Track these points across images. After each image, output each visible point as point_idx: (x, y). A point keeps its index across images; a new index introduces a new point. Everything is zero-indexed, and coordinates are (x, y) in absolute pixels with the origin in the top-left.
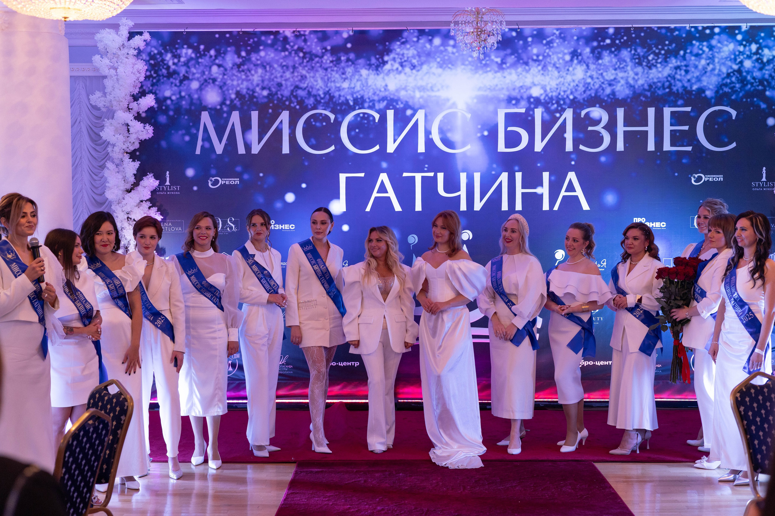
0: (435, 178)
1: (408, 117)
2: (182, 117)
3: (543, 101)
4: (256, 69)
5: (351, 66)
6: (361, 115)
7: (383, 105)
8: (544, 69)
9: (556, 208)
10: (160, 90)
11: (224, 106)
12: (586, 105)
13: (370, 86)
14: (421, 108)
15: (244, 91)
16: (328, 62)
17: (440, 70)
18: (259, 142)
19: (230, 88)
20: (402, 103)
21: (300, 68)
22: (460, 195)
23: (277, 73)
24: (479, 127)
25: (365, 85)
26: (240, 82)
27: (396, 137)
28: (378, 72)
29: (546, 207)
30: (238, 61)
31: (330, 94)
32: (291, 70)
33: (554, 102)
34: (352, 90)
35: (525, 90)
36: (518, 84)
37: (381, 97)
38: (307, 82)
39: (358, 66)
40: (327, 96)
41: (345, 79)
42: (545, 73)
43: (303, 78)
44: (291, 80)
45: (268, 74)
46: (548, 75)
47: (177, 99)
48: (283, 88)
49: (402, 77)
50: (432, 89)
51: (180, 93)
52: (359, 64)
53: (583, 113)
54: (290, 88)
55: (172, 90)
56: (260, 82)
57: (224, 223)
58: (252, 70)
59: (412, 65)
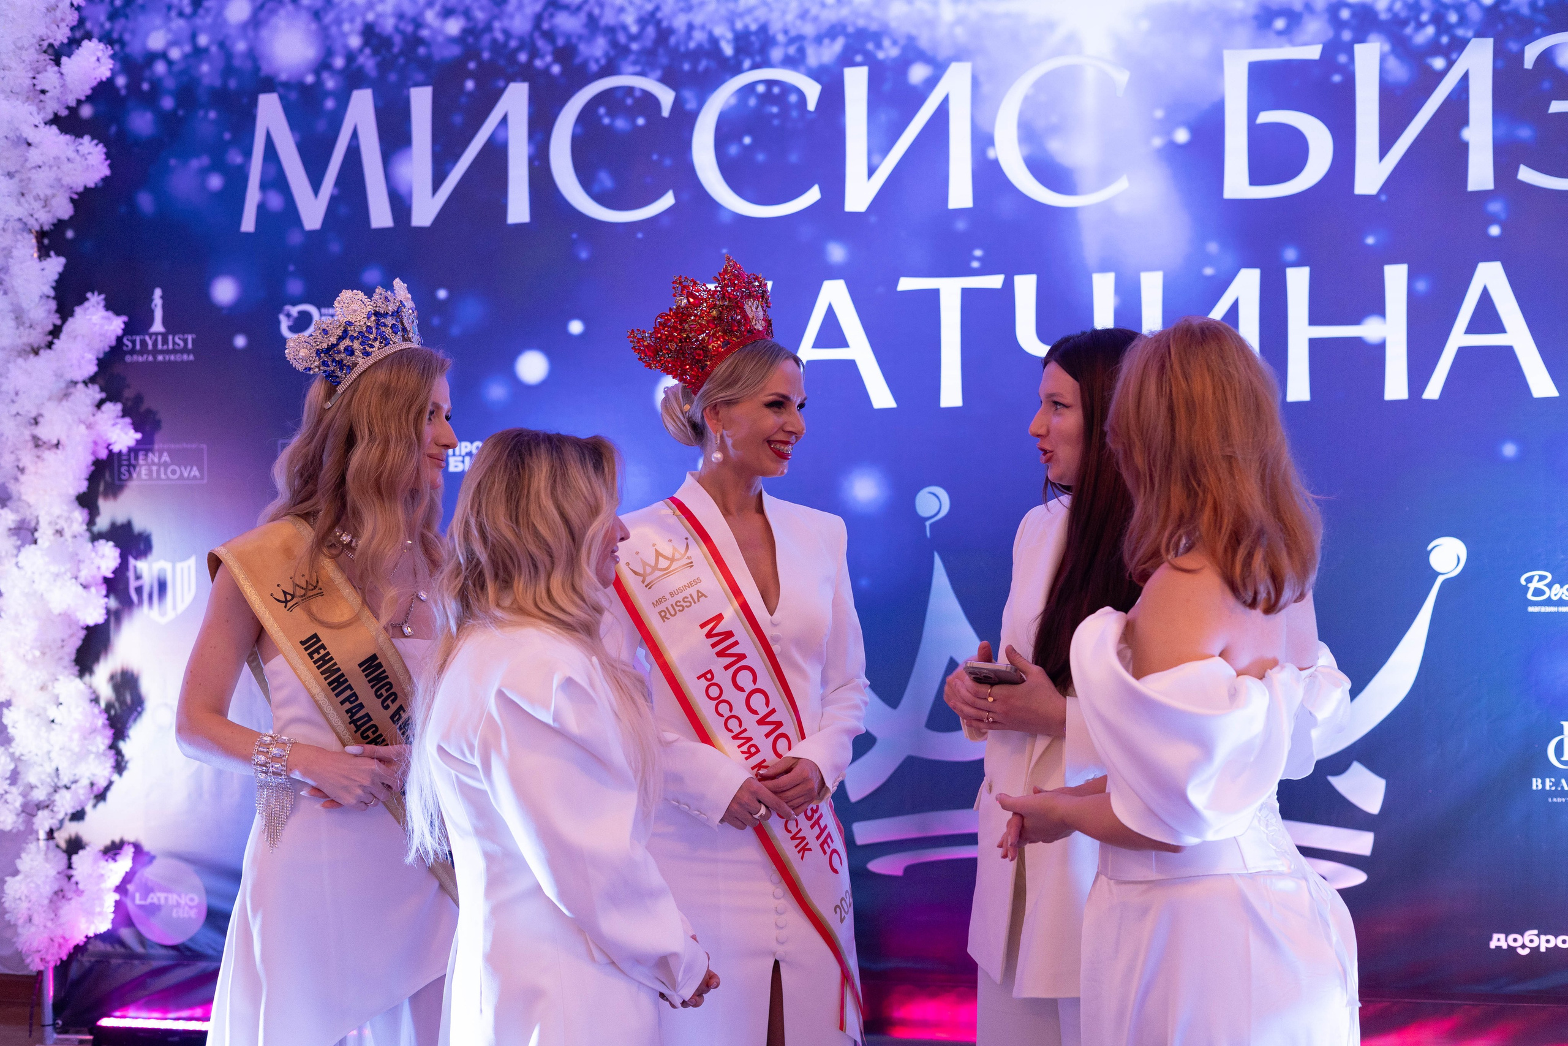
0: (1007, 294)
1: (913, 89)
2: (201, 113)
3: (1384, 16)
6: (761, 89)
7: (830, 51)
9: (1433, 390)
10: (133, 33)
11: (326, 76)
12: (1541, 25)
14: (959, 56)
15: (389, 25)
18: (437, 183)
19: (345, 16)
20: (895, 43)
24: (1159, 114)
27: (876, 159)
29: (1396, 387)
31: (658, 23)
33: (1425, 17)
34: (731, 6)
37: (825, 26)
40: (651, 31)
47: (186, 57)
48: (511, 7)
51: (193, 37)
53: (1532, 53)
54: (533, 8)
55: (169, 30)
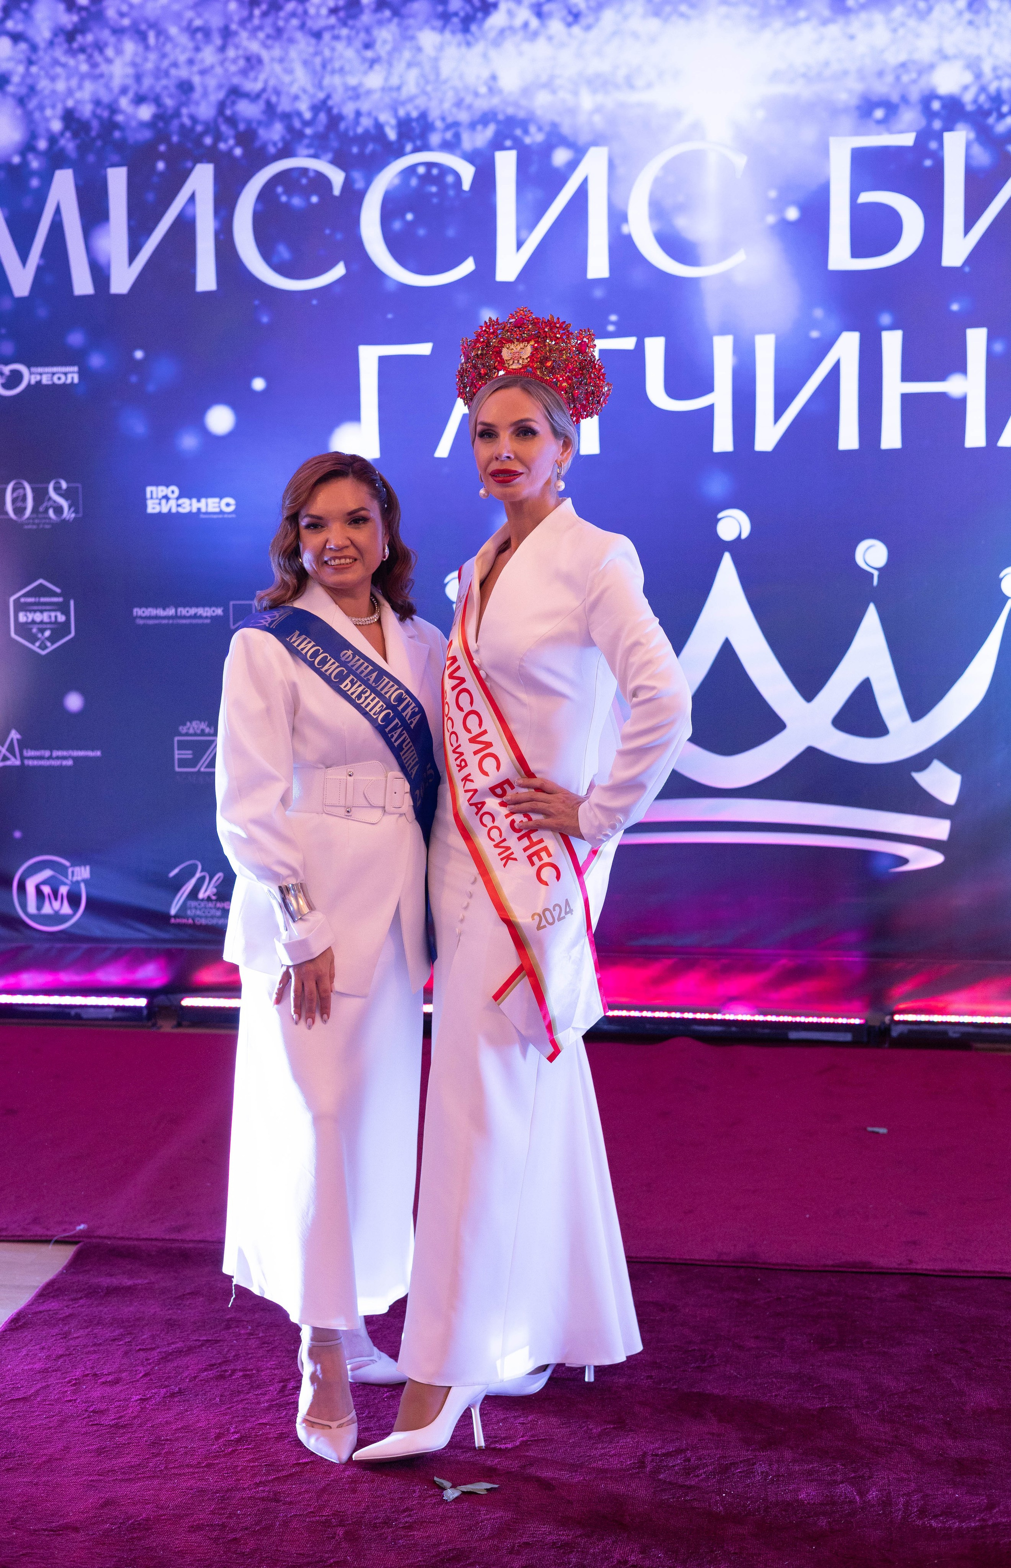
0: (638, 354)
1: (556, 170)
3: (969, 107)
4: (119, 41)
5: (390, 20)
6: (421, 170)
7: (482, 137)
8: (976, 6)
9: (1006, 440)
11: (31, 157)
13: (445, 82)
14: (595, 143)
15: (87, 110)
16: (324, 11)
17: (654, 24)
18: (132, 258)
19: (47, 102)
20: (540, 129)
21: (244, 35)
22: (711, 408)
23: (178, 51)
24: (773, 194)
25: (432, 77)
26: (74, 82)
27: (523, 234)
28: (469, 37)
29: (975, 436)
30: (68, 20)
31: (329, 110)
32: (218, 41)
34: (394, 95)
35: (914, 75)
36: (894, 58)
37: (478, 114)
38: (262, 77)
39: (411, 21)
40: (323, 117)
41: (373, 63)
42: (980, 19)
43: (252, 63)
44: (219, 70)
45: (153, 56)
46: (988, 25)
48: (197, 95)
49: (541, 48)
50: (629, 83)
52: (413, 16)
54: (217, 96)
56: (130, 81)
57: (40, 496)
58: (106, 44)
59: (570, 12)
